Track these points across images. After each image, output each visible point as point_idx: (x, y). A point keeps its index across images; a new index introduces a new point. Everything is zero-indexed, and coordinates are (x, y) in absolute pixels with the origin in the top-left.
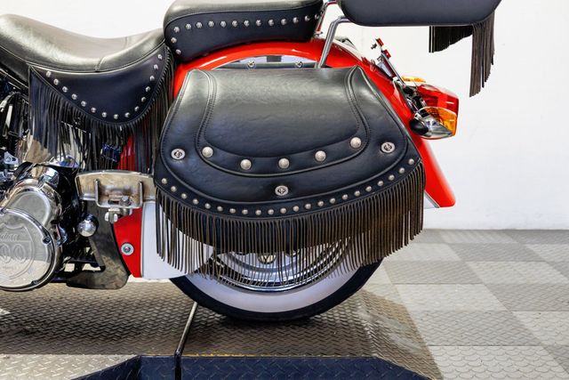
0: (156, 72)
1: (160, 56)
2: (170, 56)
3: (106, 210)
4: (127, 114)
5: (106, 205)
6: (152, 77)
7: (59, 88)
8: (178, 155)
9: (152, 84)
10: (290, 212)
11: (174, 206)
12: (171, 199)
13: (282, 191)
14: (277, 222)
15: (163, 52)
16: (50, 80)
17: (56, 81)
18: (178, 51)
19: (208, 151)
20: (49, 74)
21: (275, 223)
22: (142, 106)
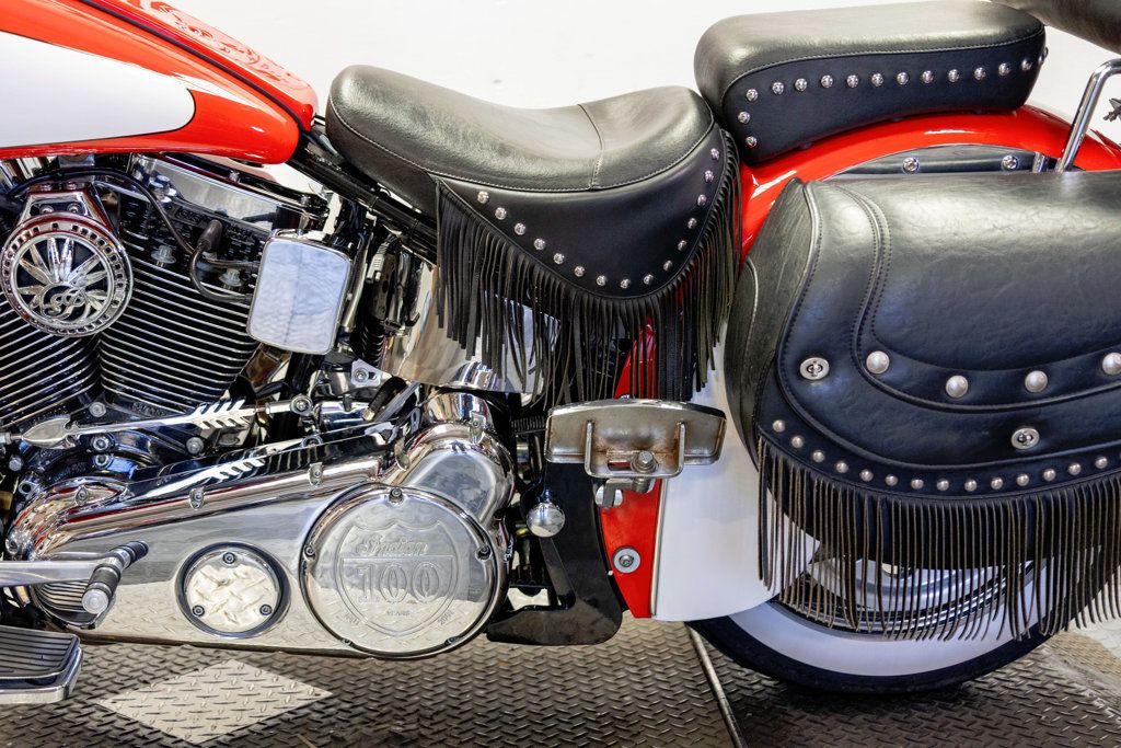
0: (709, 187)
1: (715, 152)
2: (732, 149)
3: (603, 482)
4: (648, 279)
5: (603, 472)
6: (702, 198)
7: (506, 227)
8: (816, 369)
9: (700, 212)
10: (1037, 480)
11: (798, 477)
12: (792, 464)
13: (1027, 438)
14: (1009, 503)
15: (718, 144)
16: (487, 209)
17: (501, 213)
18: (751, 140)
19: (878, 359)
20: (483, 196)
21: (1005, 507)
22: (678, 258)
